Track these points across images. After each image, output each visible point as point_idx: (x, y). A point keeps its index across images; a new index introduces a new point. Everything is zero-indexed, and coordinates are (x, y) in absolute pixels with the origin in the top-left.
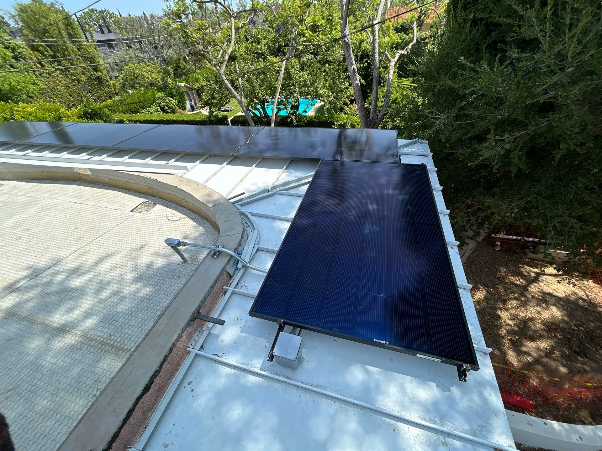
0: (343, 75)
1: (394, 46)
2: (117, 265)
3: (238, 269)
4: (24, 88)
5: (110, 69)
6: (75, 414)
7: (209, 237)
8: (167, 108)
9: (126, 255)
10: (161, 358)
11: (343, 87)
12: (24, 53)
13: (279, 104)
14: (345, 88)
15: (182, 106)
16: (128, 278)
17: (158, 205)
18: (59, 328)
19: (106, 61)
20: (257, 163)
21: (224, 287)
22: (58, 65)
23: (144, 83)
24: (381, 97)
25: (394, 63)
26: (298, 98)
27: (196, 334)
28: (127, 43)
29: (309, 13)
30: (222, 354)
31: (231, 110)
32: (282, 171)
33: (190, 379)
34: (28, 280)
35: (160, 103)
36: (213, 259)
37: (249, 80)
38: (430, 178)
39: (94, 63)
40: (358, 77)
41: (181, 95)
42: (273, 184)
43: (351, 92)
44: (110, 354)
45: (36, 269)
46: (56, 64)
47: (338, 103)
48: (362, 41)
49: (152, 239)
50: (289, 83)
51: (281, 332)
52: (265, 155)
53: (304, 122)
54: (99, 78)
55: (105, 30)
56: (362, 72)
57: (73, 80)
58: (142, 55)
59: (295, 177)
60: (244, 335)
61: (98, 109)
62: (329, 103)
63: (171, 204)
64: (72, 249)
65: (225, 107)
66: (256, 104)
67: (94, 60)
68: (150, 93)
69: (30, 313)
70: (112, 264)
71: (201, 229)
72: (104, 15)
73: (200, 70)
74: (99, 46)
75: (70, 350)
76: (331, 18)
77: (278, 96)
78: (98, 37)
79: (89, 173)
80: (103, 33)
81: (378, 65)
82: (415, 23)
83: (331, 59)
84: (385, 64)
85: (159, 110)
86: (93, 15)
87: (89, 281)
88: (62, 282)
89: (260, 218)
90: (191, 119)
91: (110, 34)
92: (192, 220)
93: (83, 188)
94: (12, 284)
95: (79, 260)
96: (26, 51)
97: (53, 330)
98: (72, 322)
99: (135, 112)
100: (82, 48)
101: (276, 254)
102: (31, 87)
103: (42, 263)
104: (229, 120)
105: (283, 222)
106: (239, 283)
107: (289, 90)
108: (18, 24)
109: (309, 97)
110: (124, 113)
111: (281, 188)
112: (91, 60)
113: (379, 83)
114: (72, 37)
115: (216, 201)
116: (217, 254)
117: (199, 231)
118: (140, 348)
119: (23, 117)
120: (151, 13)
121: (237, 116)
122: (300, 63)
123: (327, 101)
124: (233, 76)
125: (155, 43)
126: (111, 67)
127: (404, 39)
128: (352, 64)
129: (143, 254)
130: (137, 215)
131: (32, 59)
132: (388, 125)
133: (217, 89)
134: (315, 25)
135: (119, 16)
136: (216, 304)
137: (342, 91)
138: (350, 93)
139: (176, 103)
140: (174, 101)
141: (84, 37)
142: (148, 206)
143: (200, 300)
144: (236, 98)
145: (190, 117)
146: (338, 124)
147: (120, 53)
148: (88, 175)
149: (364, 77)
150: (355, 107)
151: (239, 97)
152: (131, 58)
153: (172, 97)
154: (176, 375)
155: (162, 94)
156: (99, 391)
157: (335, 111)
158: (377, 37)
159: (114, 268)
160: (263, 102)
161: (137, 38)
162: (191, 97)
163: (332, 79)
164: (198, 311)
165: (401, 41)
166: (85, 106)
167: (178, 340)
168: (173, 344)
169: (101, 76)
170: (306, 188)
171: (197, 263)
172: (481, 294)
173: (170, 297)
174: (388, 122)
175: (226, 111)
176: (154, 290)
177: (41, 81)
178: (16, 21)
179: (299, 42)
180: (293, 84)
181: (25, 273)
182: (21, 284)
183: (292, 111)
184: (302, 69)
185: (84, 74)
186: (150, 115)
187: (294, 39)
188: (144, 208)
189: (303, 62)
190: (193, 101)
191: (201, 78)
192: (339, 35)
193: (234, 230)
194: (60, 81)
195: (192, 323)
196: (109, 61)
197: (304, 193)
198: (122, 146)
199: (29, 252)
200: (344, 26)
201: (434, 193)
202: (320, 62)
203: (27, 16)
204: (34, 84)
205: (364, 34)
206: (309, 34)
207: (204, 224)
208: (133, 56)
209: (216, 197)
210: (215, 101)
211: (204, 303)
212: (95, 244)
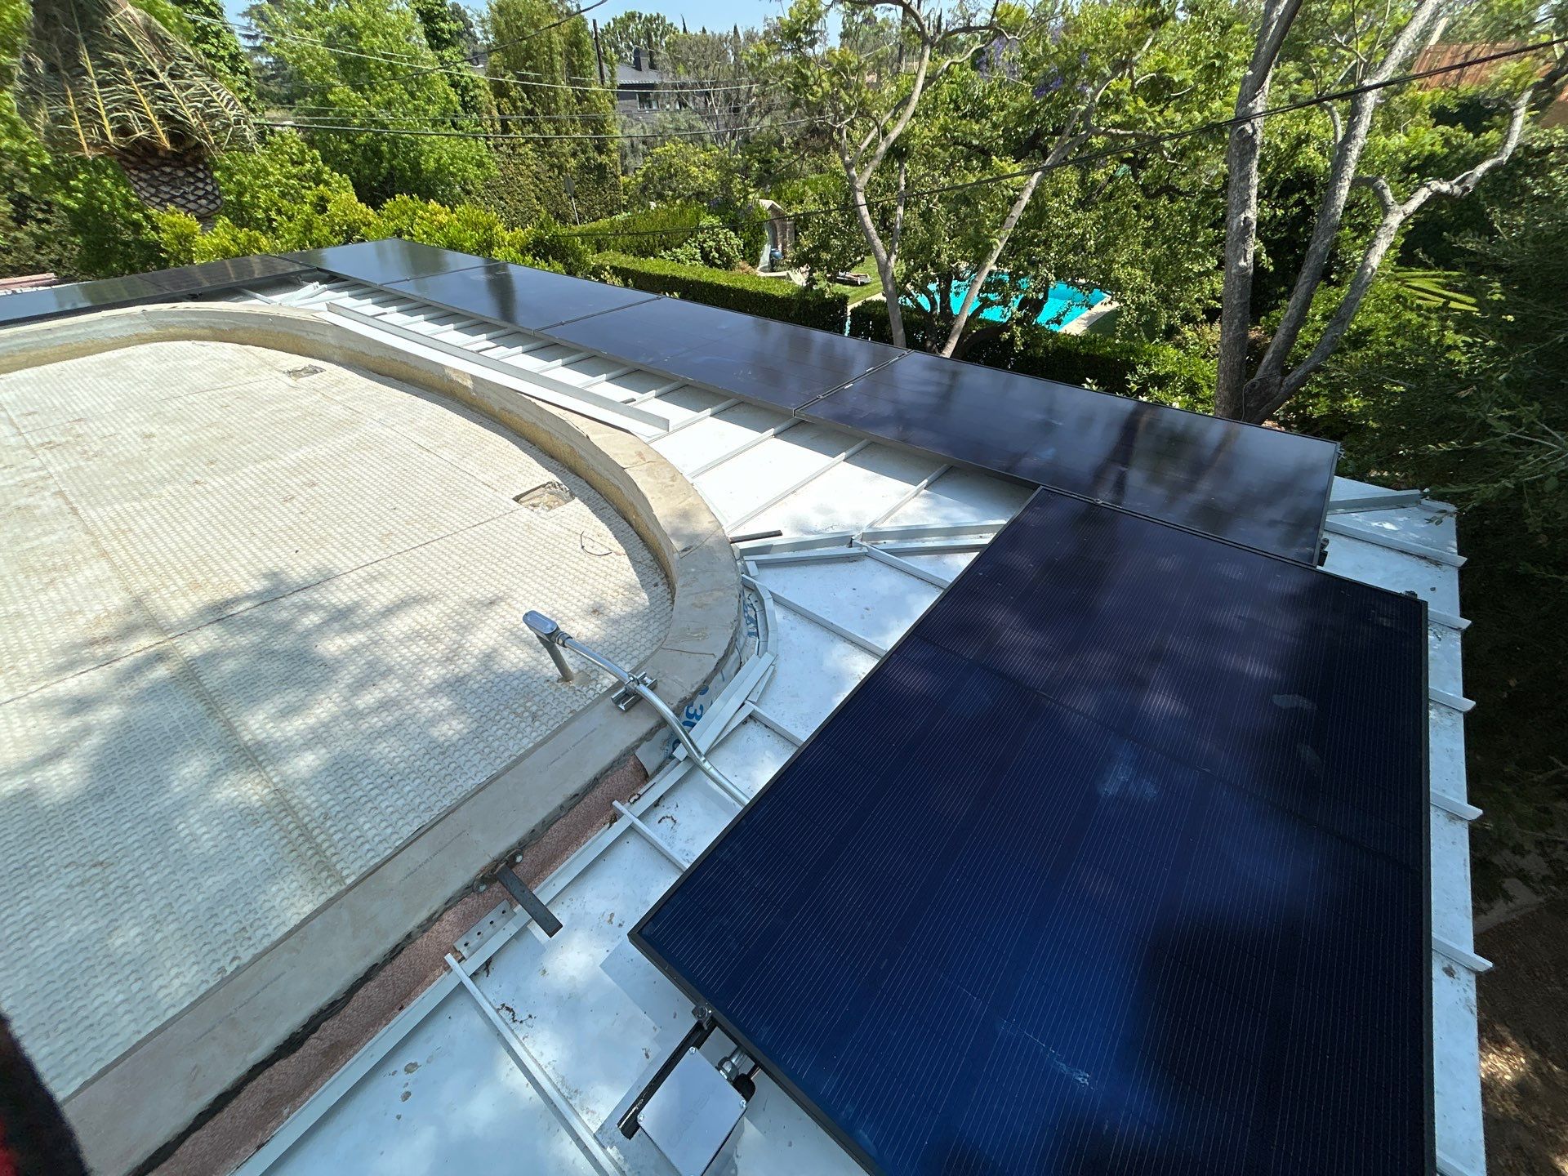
0: (1205, 234)
1: (1416, 163)
2: (426, 630)
3: (673, 762)
4: (459, 170)
5: (629, 152)
6: (168, 999)
7: (651, 629)
8: (717, 255)
9: (454, 611)
10: (361, 967)
11: (1196, 268)
12: (480, 99)
13: (988, 287)
14: (1200, 274)
15: (751, 255)
16: (430, 673)
17: (576, 499)
18: (248, 748)
19: (626, 132)
20: (850, 451)
21: (616, 803)
22: (533, 132)
23: (684, 189)
24: (1318, 318)
25: (1401, 217)
26: (1047, 279)
27: (491, 917)
28: (678, 94)
29: (1153, 44)
30: (524, 1017)
31: (863, 284)
32: (913, 489)
33: (415, 1054)
34: (257, 603)
35: (705, 241)
36: (616, 713)
37: (926, 216)
38: (1430, 653)
39: (601, 133)
40: (1253, 245)
41: (757, 230)
42: (870, 526)
43: (1216, 286)
44: (303, 868)
45: (282, 582)
46: (530, 128)
47: (1164, 314)
48: (1301, 141)
49: (526, 586)
50: (1035, 236)
51: (693, 1049)
52: (879, 434)
53: (1046, 348)
54: (601, 168)
55: (645, 61)
56: (1275, 231)
57: (552, 166)
58: (702, 125)
59: (946, 518)
60: (608, 980)
61: (563, 236)
62: (1136, 310)
63: (606, 505)
64: (364, 556)
65: (849, 275)
66: (928, 279)
67: (603, 127)
68: (689, 214)
69: (219, 687)
70: (418, 623)
71: (643, 598)
72: (653, 27)
73: (821, 172)
74: (621, 96)
75: (239, 818)
76: (1217, 63)
77: (991, 265)
78: (626, 75)
79: (469, 383)
80: (637, 66)
81: (1338, 218)
82: (1528, 95)
83: (1183, 184)
84: (1365, 216)
85: (698, 256)
86: (632, 25)
87: (355, 650)
88: (308, 634)
89: (798, 618)
90: (760, 289)
91: (652, 72)
92: (634, 566)
93: (450, 414)
94: (228, 603)
95: (363, 589)
96: (485, 96)
97: (236, 749)
98: (277, 744)
99: (645, 252)
100: (588, 100)
101: (795, 750)
102: (472, 171)
103: (299, 570)
104: (850, 308)
105: (857, 650)
106: (661, 804)
107: (1029, 255)
108: (487, 39)
109: (1083, 281)
110: (624, 252)
111: (891, 543)
112: (597, 125)
113: (1325, 274)
114: (575, 71)
115: (696, 536)
116: (630, 699)
117: (635, 602)
118: (331, 910)
119: (425, 233)
120: (750, 28)
121: (871, 301)
122: (1082, 182)
123: (1133, 302)
124: (888, 200)
125: (738, 100)
126: (632, 145)
127: (1461, 146)
128: (1245, 205)
129: (489, 621)
130: (524, 512)
131: (489, 113)
132: (1314, 405)
133: (841, 225)
134: (1162, 79)
135: (681, 32)
136: (579, 845)
137: (1188, 279)
138: (1214, 291)
139: (738, 246)
140: (736, 241)
141: (597, 74)
142: (558, 495)
143: (531, 825)
144: (877, 256)
145: (760, 283)
146: (1146, 371)
147: (658, 117)
148: (466, 387)
149: (1273, 247)
150: (1214, 333)
151: (884, 255)
152: (677, 129)
153: (735, 230)
154: (393, 1022)
155: (715, 221)
156: (236, 963)
157: (1147, 336)
158: (1362, 130)
159: (415, 636)
160: (947, 276)
161: (702, 86)
162: (779, 236)
163: (1166, 240)
164: (514, 857)
165: (1446, 150)
166: (541, 226)
167: (424, 928)
168: (409, 936)
169: (606, 164)
170: (964, 561)
171: (591, 692)
172: (1507, 1067)
173: (490, 767)
174: (1317, 395)
175: (852, 283)
176: (465, 731)
177: (493, 159)
178: (486, 32)
179: (1099, 126)
180: (1045, 242)
181: (258, 585)
182: (241, 608)
183: (1020, 314)
184: (1082, 204)
185: (574, 155)
186: (675, 265)
187: (1085, 116)
188: (546, 498)
189: (1093, 183)
190: (780, 246)
191: (810, 193)
192: (1230, 114)
193: (704, 638)
194: (528, 166)
195: (483, 888)
196: (634, 131)
197: (950, 578)
198: (556, 335)
199: (290, 538)
200: (1252, 87)
201: (1432, 714)
202: (1144, 188)
203: (506, 23)
204: (480, 165)
205: (1318, 120)
206: (1136, 105)
207: (656, 585)
208: (684, 126)
209: (704, 524)
210: (826, 256)
211: (540, 838)
212: (408, 560)
